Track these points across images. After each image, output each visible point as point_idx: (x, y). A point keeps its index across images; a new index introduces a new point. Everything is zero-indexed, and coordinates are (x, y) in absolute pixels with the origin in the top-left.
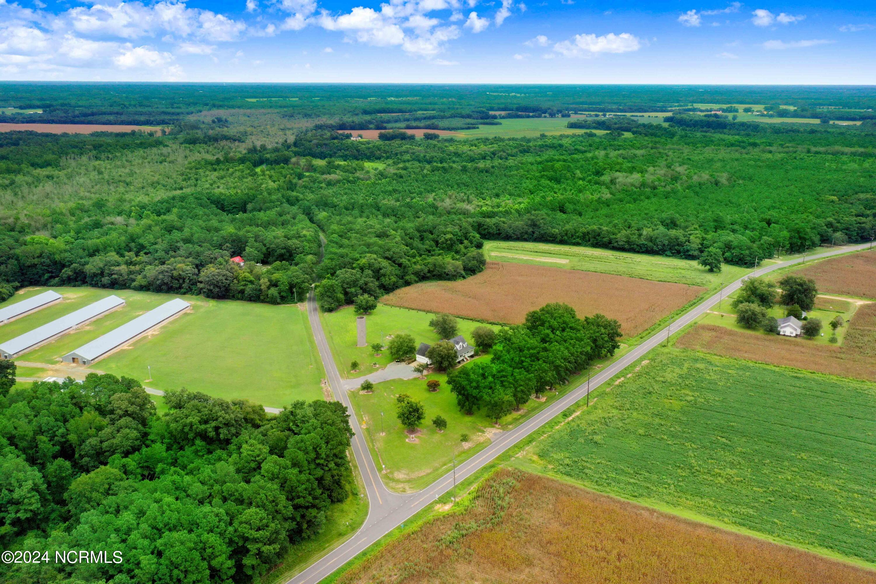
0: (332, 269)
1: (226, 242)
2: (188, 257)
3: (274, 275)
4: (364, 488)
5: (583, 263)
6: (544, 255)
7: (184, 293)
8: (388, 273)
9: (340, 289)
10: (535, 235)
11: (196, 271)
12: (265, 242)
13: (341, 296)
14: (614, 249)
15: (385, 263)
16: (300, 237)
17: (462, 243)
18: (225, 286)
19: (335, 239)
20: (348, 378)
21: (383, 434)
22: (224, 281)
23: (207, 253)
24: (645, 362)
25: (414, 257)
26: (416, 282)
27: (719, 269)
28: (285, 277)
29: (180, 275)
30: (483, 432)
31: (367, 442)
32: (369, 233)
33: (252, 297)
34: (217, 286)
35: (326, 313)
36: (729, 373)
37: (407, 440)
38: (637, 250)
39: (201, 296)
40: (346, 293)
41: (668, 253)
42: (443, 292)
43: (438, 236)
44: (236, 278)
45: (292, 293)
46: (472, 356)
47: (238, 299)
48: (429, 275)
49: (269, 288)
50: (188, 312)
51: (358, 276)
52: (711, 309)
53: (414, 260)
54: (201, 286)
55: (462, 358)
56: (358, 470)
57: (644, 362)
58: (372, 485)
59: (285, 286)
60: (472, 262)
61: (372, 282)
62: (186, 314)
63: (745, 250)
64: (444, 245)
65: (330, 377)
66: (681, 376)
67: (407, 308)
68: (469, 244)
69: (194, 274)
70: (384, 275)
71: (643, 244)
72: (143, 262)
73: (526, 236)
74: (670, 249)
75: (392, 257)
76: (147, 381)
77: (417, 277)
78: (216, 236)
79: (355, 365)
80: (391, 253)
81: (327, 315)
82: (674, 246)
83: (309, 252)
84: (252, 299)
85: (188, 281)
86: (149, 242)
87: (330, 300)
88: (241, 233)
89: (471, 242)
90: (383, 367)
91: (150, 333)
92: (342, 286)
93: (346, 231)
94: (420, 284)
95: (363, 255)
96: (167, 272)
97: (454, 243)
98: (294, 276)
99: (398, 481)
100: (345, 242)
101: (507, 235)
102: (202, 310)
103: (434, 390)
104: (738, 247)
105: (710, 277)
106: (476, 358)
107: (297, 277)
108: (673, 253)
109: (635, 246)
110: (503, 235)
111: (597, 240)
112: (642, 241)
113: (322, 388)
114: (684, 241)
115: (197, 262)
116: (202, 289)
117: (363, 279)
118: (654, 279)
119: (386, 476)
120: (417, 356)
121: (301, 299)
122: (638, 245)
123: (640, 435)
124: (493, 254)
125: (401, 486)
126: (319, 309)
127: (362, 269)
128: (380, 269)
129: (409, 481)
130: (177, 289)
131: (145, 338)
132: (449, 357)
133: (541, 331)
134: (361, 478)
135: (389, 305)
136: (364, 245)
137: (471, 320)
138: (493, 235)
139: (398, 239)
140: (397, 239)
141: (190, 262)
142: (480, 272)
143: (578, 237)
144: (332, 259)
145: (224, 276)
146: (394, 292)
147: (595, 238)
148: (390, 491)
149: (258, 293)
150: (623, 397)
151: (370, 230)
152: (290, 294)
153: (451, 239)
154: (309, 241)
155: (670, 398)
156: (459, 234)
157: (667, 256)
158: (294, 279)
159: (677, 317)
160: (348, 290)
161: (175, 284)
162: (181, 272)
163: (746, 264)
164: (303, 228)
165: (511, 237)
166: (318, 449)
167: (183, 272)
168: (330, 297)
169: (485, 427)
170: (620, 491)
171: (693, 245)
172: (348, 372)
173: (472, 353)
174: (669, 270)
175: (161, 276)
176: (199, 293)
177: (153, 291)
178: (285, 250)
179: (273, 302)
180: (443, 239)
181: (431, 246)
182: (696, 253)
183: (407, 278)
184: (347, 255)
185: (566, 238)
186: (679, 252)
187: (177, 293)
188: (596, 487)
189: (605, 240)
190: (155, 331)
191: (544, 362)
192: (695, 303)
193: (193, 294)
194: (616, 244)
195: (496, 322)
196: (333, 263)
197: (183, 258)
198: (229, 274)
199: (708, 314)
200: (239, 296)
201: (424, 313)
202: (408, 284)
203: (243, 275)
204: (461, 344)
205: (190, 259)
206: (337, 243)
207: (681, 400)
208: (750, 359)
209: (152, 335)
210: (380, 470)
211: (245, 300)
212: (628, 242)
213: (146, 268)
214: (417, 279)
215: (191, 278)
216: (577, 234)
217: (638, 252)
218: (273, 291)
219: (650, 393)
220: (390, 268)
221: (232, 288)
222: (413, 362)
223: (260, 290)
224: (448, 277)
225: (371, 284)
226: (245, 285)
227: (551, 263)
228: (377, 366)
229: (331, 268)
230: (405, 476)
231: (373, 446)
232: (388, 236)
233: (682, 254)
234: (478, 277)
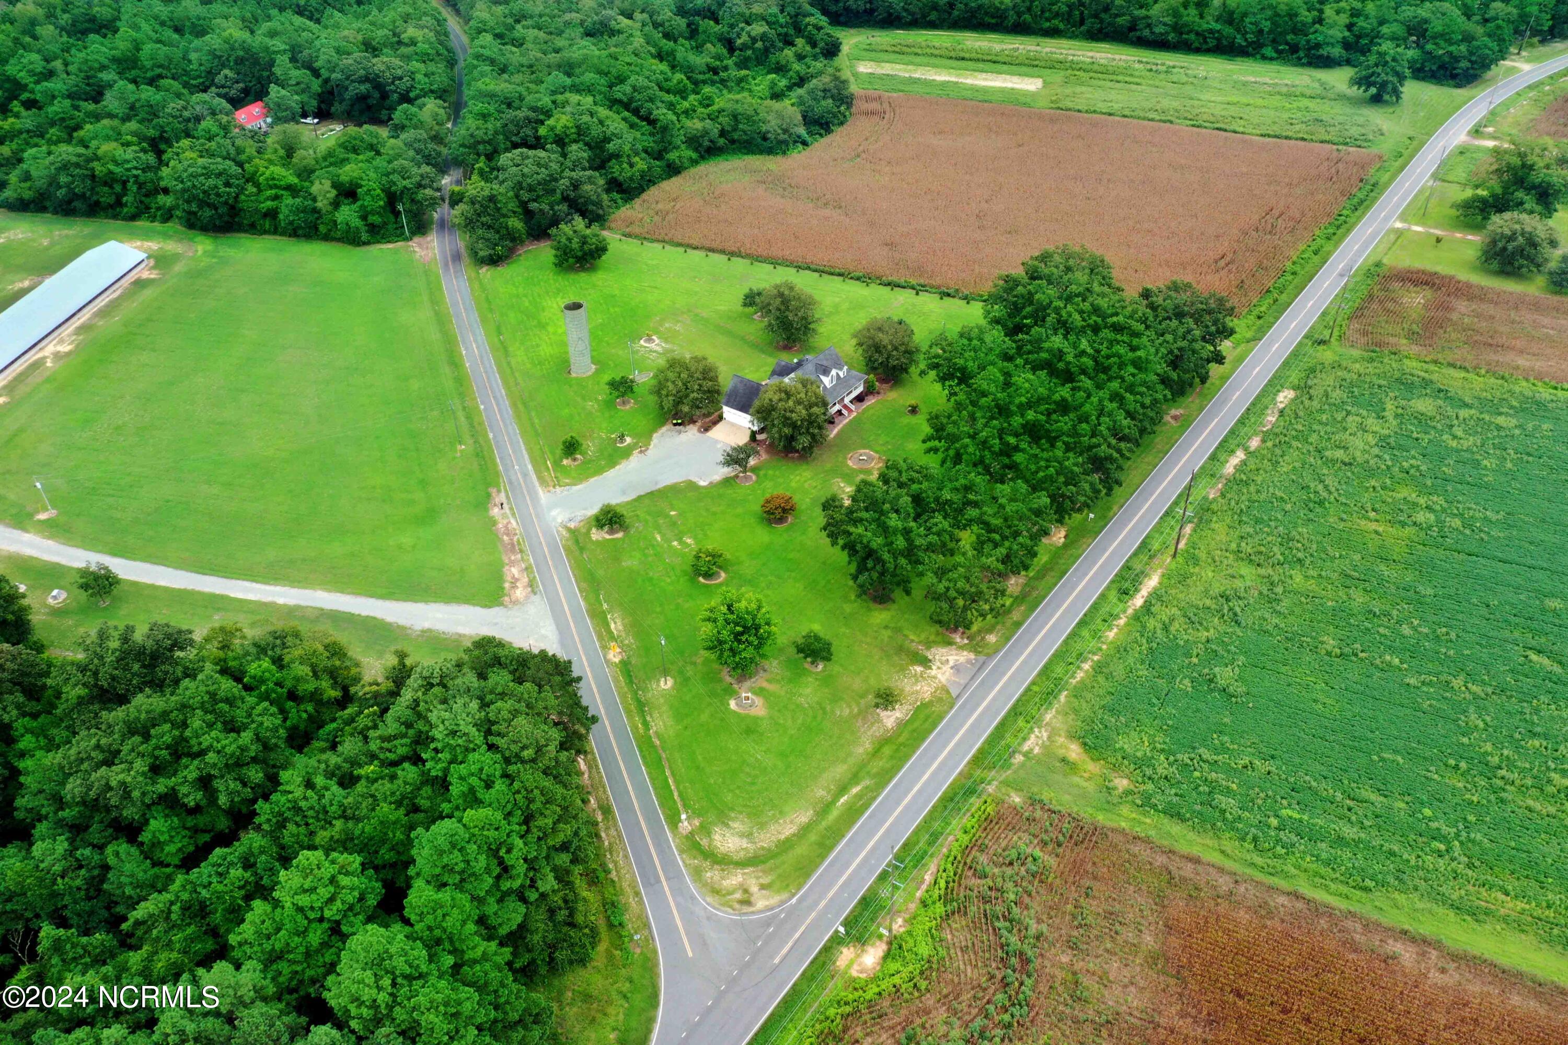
0: (489, 142)
1: (223, 66)
2: (126, 119)
3: (348, 168)
4: (637, 894)
5: (1079, 89)
6: (981, 65)
7: (133, 218)
8: (627, 148)
9: (512, 205)
10: (956, 13)
11: (151, 158)
12: (317, 65)
13: (515, 223)
14: (1143, 43)
15: (615, 122)
16: (400, 43)
17: (790, 43)
18: (226, 203)
19: (487, 52)
20: (558, 483)
21: (666, 684)
22: (222, 189)
23: (174, 105)
24: (1285, 397)
25: (682, 93)
26: (694, 162)
27: (1397, 94)
28: (372, 175)
29: (111, 172)
30: (926, 662)
31: (628, 712)
32: (568, 24)
33: (299, 227)
34: (209, 205)
35: (485, 269)
36: (1499, 428)
37: (732, 704)
38: (1196, 45)
39: (173, 226)
40: (528, 214)
41: (1269, 51)
42: (761, 190)
43: (732, 26)
44: (251, 179)
45: (397, 214)
46: (860, 399)
47: (265, 232)
48: (722, 141)
49: (336, 205)
50: (145, 275)
51: (554, 166)
52: (1402, 218)
53: (686, 104)
54: (166, 201)
55: (837, 407)
56: (614, 818)
57: (1281, 397)
58: (658, 881)
59: (375, 198)
60: (823, 103)
61: (590, 180)
62: (139, 284)
63: (1458, 43)
64: (749, 52)
65: (511, 483)
66: (1384, 443)
67: (679, 245)
68: (808, 48)
69: (147, 169)
70: (617, 156)
71: (1211, 31)
72: (20, 132)
73: (933, 16)
74: (1274, 41)
75: (631, 100)
76: (42, 516)
77: (696, 150)
78: (196, 50)
79: (571, 448)
80: (628, 89)
81: (486, 272)
82: (1285, 33)
83: (427, 87)
84: (300, 232)
85: (135, 188)
86: (32, 73)
87: (490, 235)
88: (258, 40)
89: (814, 45)
90: (643, 441)
91: (50, 349)
92: (517, 196)
93: (510, 21)
94: (702, 168)
95: (560, 98)
96: (77, 165)
97: (773, 45)
98: (394, 171)
99: (723, 861)
100: (514, 55)
101: (890, 15)
102: (178, 268)
103: (781, 520)
104: (1442, 35)
105: (1377, 117)
106: (870, 401)
107: (404, 174)
108: (1279, 52)
109: (1192, 36)
110: (880, 15)
111: (1102, 21)
112: (1210, 23)
113: (494, 523)
114: (1310, 20)
115: (152, 133)
116: (171, 210)
117: (567, 173)
118: (1249, 130)
119: (692, 845)
120: (726, 409)
121: (420, 227)
122: (1197, 34)
123: (1329, 654)
124: (864, 68)
125: (734, 879)
126: (466, 259)
127: (561, 142)
128: (607, 140)
129: (752, 861)
130: (111, 206)
131: (37, 365)
132: (811, 423)
133: (1040, 340)
134: (626, 857)
135: (636, 237)
136: (559, 67)
137: (840, 275)
138: (857, 14)
139: (638, 41)
140: (636, 45)
141: (134, 134)
142: (842, 124)
143: (1057, 15)
144: (484, 116)
145: (219, 175)
146: (644, 196)
147: (1096, 16)
148: (706, 903)
149: (312, 218)
150: (1258, 521)
151: (567, 16)
152: (392, 218)
153: (763, 37)
154: (425, 58)
155: (1372, 515)
156: (782, 21)
157: (1264, 58)
158: (395, 177)
159: (1328, 247)
160: (533, 206)
161: (106, 198)
162: (111, 167)
163: (1453, 77)
164: (406, 18)
165: (899, 18)
166: (502, 852)
167: (117, 163)
168: (489, 227)
169: (929, 645)
170: (1323, 870)
171: (1331, 32)
172: (557, 464)
173: (860, 389)
174: (1276, 101)
175: (63, 179)
176: (167, 217)
177: (55, 212)
178: (368, 86)
179: (352, 239)
180: (744, 38)
181: (718, 57)
182: (1337, 52)
183: (672, 156)
184: (521, 98)
185: (1027, 17)
186: (1294, 49)
187: (115, 217)
188: (1259, 860)
189: (1120, 20)
190: (62, 341)
191: (1068, 448)
192: (1362, 202)
193: (153, 219)
194: (1146, 33)
195: (902, 281)
196: (490, 126)
197: (116, 122)
198: (235, 169)
199: (1399, 233)
200: (267, 224)
201: (724, 258)
202: (673, 170)
203: (268, 173)
204: (834, 372)
205: (133, 125)
206: (492, 62)
207: (1403, 524)
208: (1540, 377)
209: (57, 356)
210: (674, 821)
211: (282, 234)
212: (1177, 28)
213: (26, 155)
214: (694, 155)
215: (142, 179)
216: (1055, 8)
217: (1198, 51)
218: (347, 214)
219: (1321, 503)
220: (629, 136)
221: (244, 205)
222: (715, 423)
223: (315, 211)
224: (767, 144)
225: (587, 187)
226: (276, 198)
227: (1002, 90)
228: (628, 440)
229: (483, 142)
230: (745, 843)
231: (646, 724)
232: (613, 33)
233: (1301, 54)
234: (838, 139)
